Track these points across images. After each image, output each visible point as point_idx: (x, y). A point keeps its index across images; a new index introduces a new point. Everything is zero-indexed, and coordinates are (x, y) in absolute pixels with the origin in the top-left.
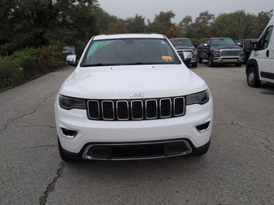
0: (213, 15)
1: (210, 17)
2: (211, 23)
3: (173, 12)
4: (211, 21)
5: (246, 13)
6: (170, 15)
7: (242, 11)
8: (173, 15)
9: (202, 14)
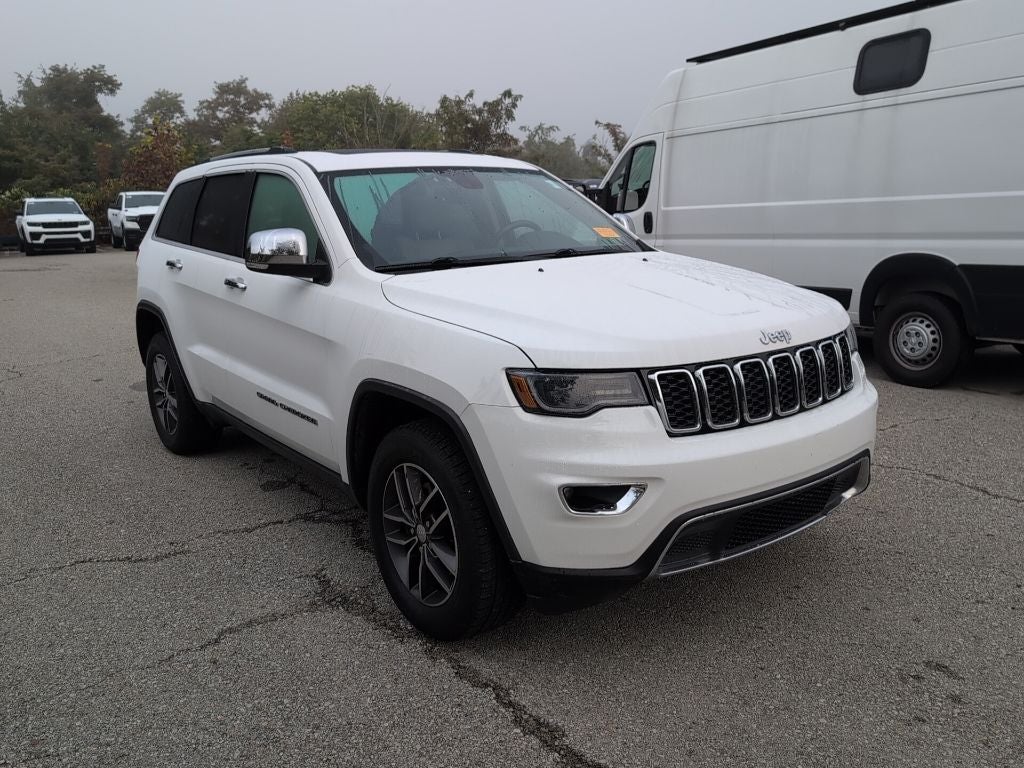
0: (267, 96)
1: (256, 100)
2: (263, 125)
3: (109, 72)
4: (262, 115)
5: (381, 93)
6: (99, 82)
7: (368, 88)
8: (111, 85)
9: (223, 89)
